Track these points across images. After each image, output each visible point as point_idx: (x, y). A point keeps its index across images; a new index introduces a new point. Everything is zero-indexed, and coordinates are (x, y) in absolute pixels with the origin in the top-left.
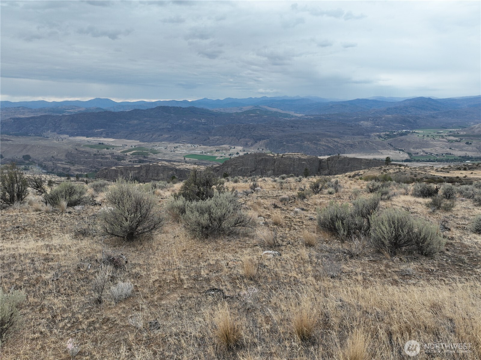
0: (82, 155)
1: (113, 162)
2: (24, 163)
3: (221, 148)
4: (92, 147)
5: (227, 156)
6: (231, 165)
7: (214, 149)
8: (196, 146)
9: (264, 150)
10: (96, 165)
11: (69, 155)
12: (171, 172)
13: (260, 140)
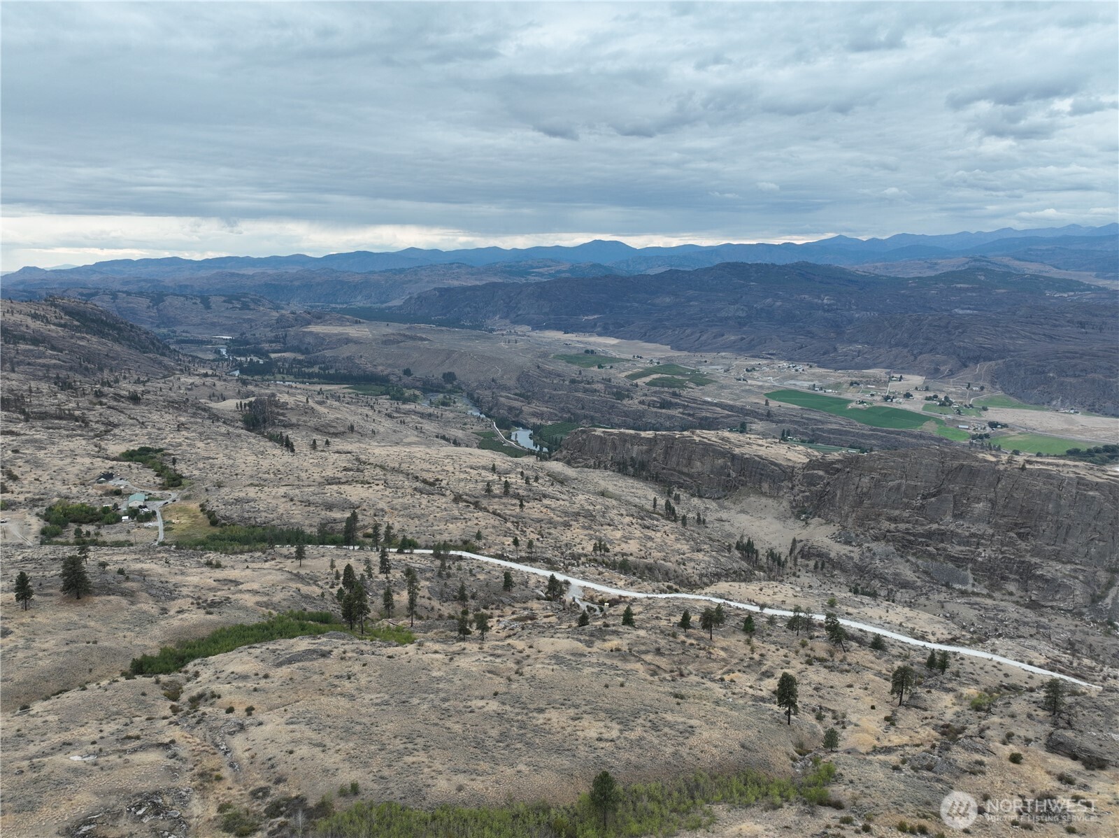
0: (548, 381)
1: (607, 402)
2: (443, 388)
3: (863, 377)
4: (570, 359)
5: (878, 401)
6: (872, 470)
7: (846, 378)
8: (800, 367)
9: (985, 391)
10: (571, 406)
11: (523, 377)
12: (720, 461)
13: (976, 360)
